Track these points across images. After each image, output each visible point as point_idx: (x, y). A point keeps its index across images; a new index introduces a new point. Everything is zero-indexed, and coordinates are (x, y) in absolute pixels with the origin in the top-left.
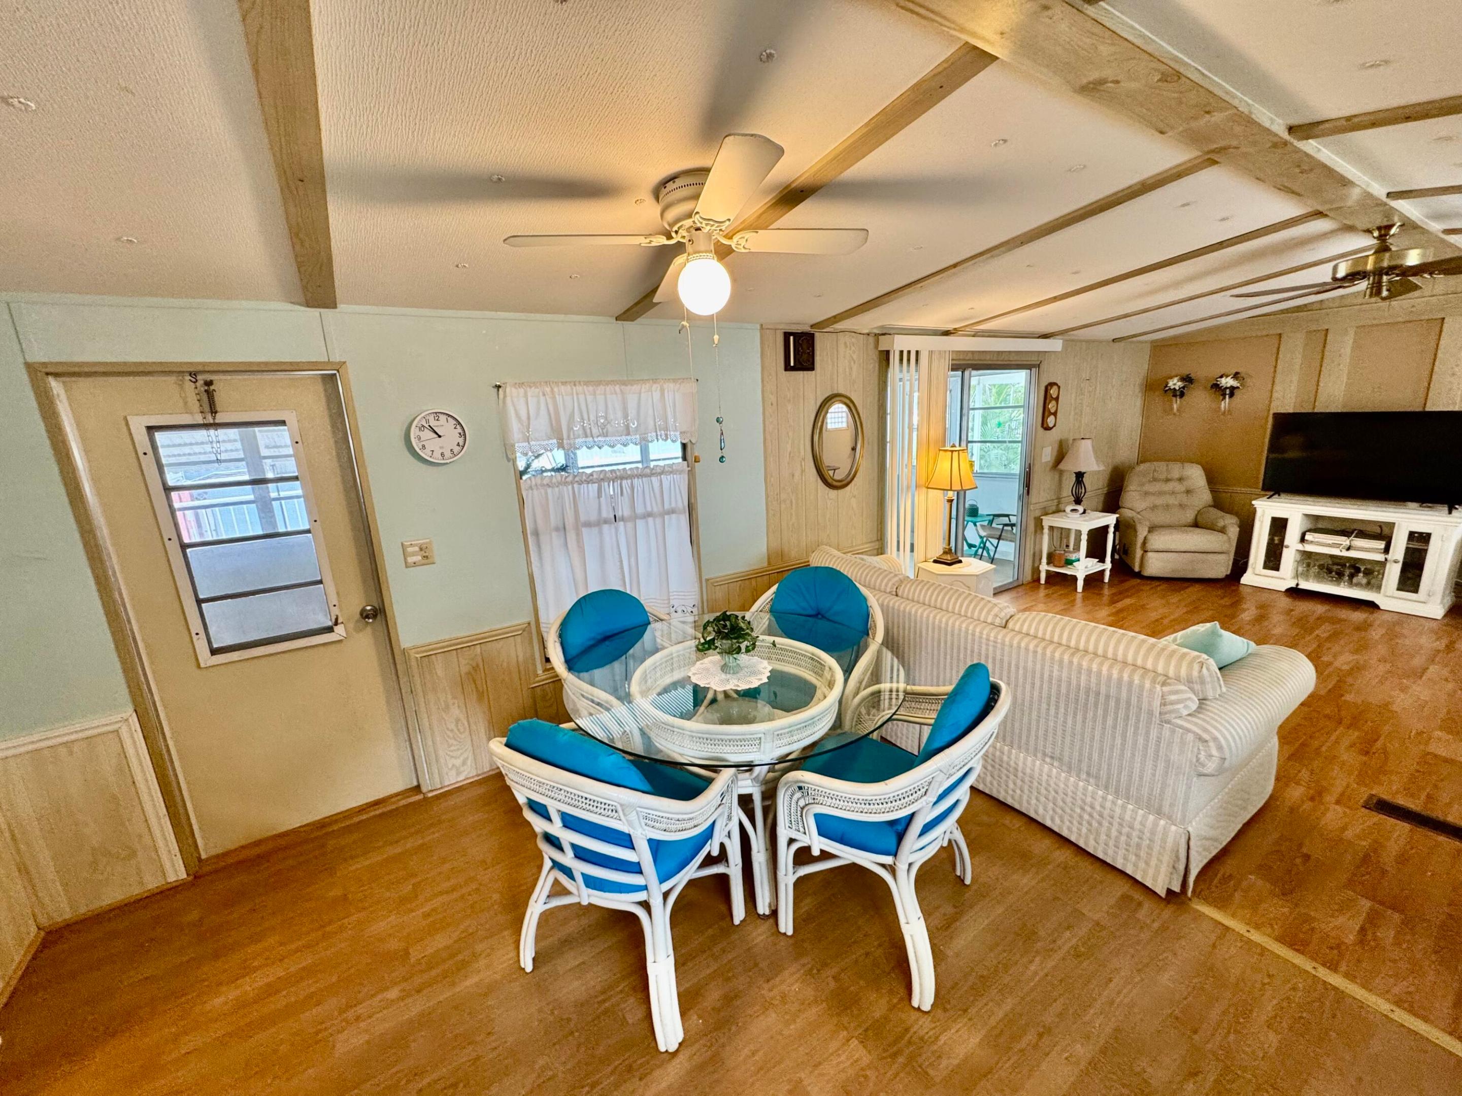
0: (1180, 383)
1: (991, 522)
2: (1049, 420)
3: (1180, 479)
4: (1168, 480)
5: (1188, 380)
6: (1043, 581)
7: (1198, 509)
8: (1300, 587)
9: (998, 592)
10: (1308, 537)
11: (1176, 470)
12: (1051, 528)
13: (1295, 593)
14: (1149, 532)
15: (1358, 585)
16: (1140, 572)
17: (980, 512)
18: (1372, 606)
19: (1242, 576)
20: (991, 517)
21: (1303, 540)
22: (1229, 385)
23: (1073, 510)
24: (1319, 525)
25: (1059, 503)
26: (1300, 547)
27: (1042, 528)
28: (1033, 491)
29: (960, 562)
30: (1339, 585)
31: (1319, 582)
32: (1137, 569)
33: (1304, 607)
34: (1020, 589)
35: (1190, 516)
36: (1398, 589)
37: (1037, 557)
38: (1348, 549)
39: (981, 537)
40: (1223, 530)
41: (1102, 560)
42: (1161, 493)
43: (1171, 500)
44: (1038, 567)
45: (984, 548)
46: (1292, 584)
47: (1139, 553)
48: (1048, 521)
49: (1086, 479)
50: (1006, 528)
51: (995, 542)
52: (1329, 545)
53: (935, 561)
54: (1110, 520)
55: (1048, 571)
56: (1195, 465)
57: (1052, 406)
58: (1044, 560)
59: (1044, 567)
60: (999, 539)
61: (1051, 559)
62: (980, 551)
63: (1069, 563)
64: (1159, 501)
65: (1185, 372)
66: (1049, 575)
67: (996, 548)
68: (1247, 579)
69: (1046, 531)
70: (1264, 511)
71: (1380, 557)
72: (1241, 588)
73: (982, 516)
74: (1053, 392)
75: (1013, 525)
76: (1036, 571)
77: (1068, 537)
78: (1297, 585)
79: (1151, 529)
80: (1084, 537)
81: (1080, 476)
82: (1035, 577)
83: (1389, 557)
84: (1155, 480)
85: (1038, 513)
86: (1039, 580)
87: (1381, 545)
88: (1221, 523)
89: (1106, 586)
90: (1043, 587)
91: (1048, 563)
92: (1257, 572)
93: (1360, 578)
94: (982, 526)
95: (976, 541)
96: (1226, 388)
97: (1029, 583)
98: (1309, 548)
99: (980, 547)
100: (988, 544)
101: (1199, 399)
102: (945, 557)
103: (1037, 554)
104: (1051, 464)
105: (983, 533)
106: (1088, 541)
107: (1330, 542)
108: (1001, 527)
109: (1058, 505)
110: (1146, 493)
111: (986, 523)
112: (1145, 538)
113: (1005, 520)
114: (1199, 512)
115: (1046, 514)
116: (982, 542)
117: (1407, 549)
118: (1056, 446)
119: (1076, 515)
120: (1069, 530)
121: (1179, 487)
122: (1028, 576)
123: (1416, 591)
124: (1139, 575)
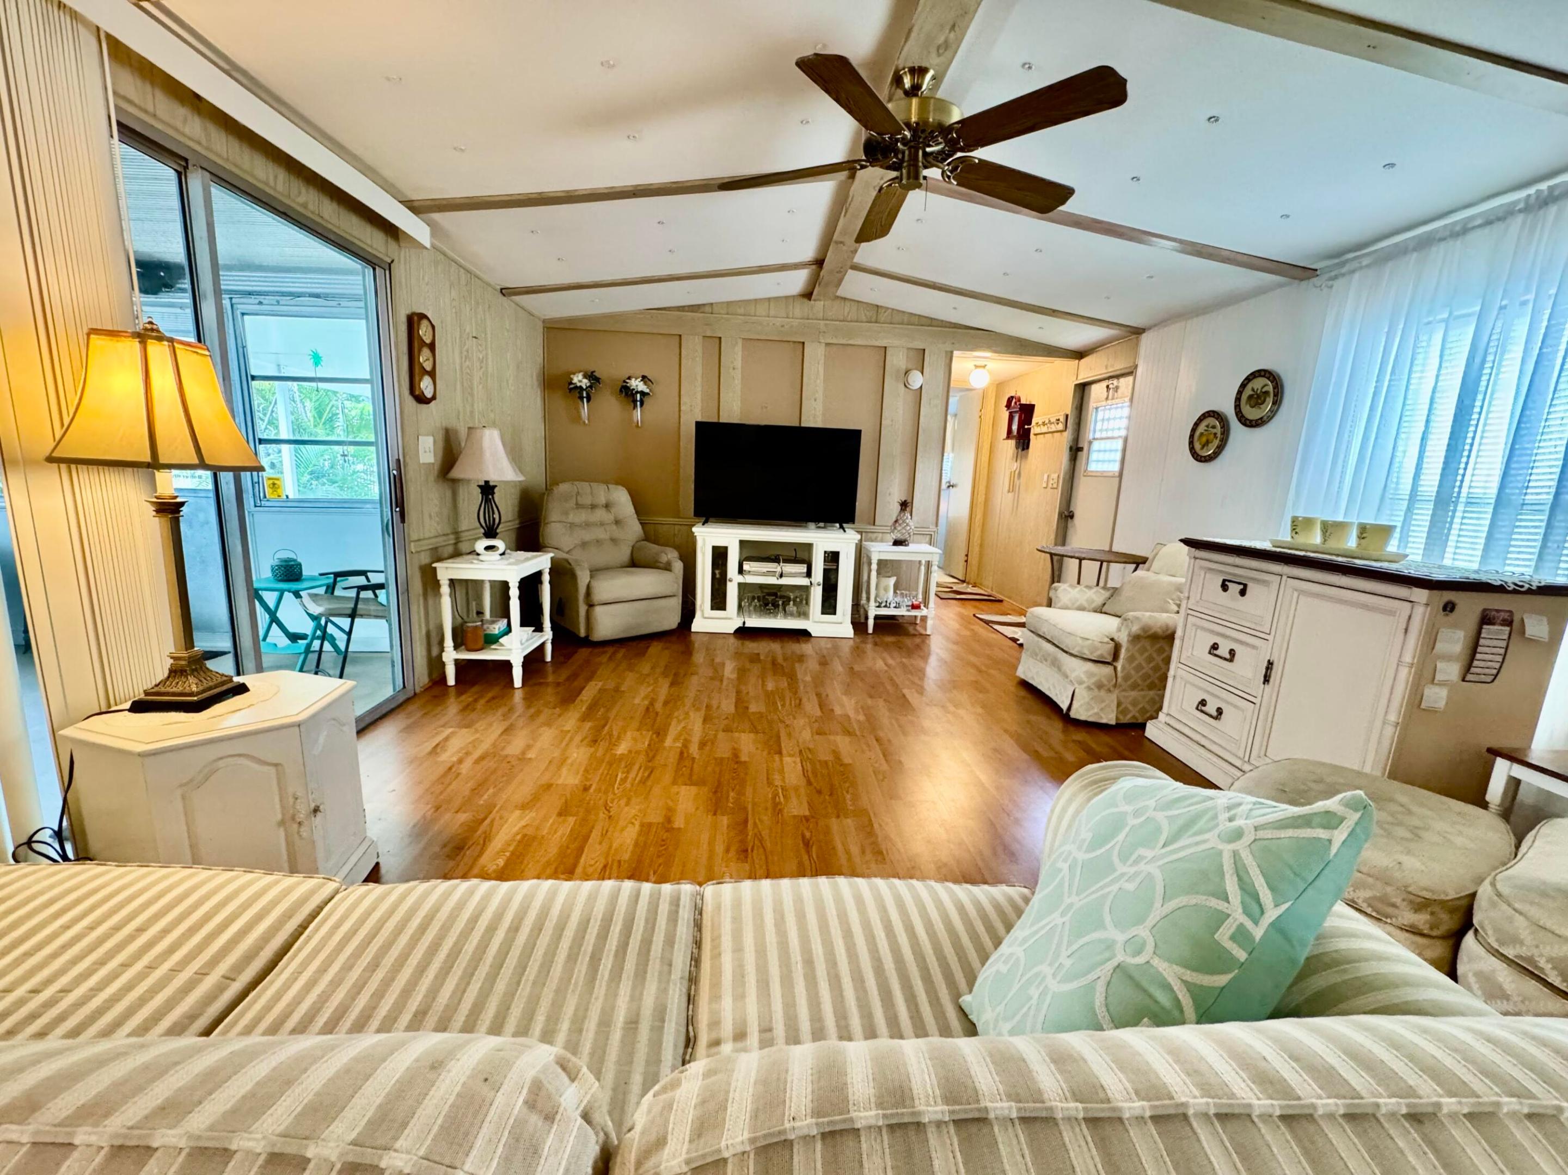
0: (585, 381)
1: (331, 589)
2: (423, 385)
3: (607, 506)
4: (593, 507)
5: (592, 377)
6: (451, 681)
7: (632, 544)
8: (747, 625)
9: (365, 726)
10: (746, 566)
11: (601, 494)
12: (452, 582)
13: (743, 633)
14: (592, 577)
15: (792, 615)
16: (587, 637)
17: (305, 572)
18: (804, 634)
19: (692, 622)
20: (330, 580)
21: (741, 571)
22: (640, 389)
23: (489, 548)
24: (752, 552)
25: (458, 541)
26: (741, 579)
27: (437, 584)
28: (411, 515)
29: (242, 689)
30: (775, 617)
31: (760, 616)
32: (582, 633)
33: (752, 646)
34: (411, 707)
35: (624, 554)
36: (823, 613)
37: (434, 640)
38: (781, 576)
39: (315, 618)
40: (667, 567)
41: (539, 628)
42: (587, 525)
43: (601, 534)
44: (440, 656)
45: (324, 636)
46: (737, 623)
47: (583, 609)
48: (446, 571)
49: (498, 496)
50: (363, 594)
51: (345, 623)
52: (764, 574)
53: (139, 707)
54: (541, 562)
55: (458, 663)
56: (620, 488)
57: (424, 358)
58: (449, 643)
59: (450, 655)
60: (353, 615)
61: (460, 641)
62: (316, 644)
63: (491, 640)
64: (588, 536)
65: (591, 368)
66: (461, 666)
67: (349, 634)
68: (698, 625)
69: (445, 589)
70: (704, 540)
71: (804, 582)
72: (693, 637)
73: (313, 579)
74: (424, 332)
75: (375, 587)
76: (436, 665)
77: (479, 598)
78: (744, 623)
79: (595, 572)
80: (514, 593)
81: (487, 490)
82: (435, 676)
83: (813, 580)
84: (579, 506)
85: (425, 559)
86: (443, 678)
87: (803, 568)
88: (664, 558)
89: (550, 669)
90: (452, 693)
91: (456, 647)
92: (706, 615)
93: (791, 607)
94: (314, 597)
95: (307, 627)
96: (637, 392)
97: (427, 689)
98: (750, 579)
99: (314, 638)
100: (331, 629)
101: (609, 404)
102: (179, 686)
103: (434, 634)
104: (437, 467)
105: (316, 609)
106: (521, 598)
107: (765, 570)
108: (353, 593)
109: (456, 544)
110: (572, 526)
111: (321, 591)
112: (588, 587)
113: (361, 581)
114: (633, 547)
115: (440, 560)
116: (318, 626)
117: (825, 570)
118: (440, 436)
119: (494, 556)
120: (482, 581)
121: (607, 517)
122: (422, 677)
123: (834, 613)
124: (587, 642)
